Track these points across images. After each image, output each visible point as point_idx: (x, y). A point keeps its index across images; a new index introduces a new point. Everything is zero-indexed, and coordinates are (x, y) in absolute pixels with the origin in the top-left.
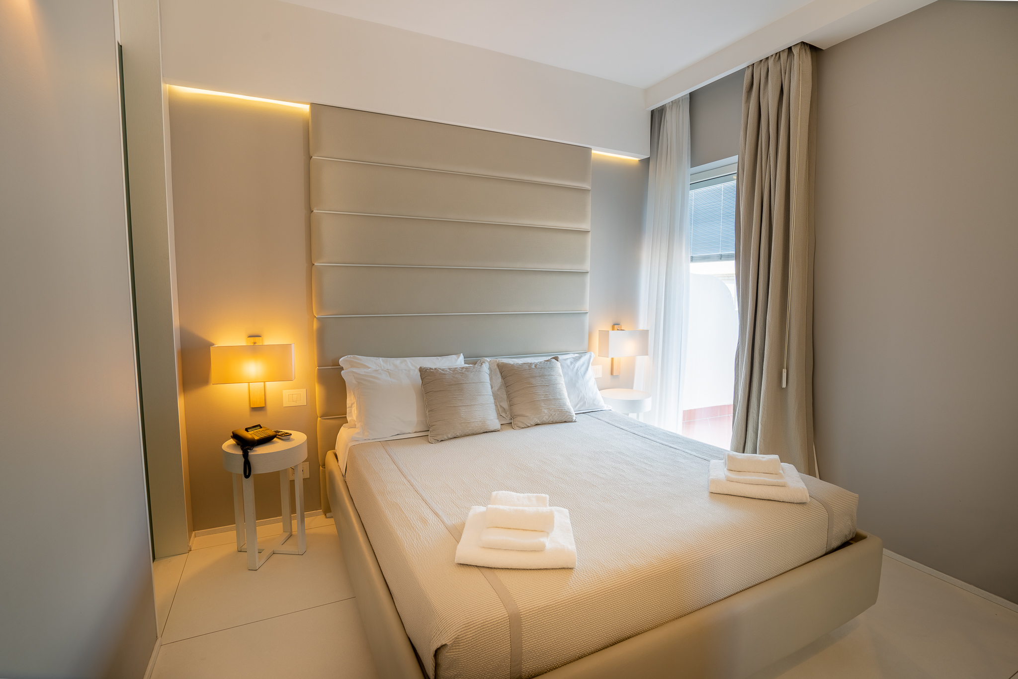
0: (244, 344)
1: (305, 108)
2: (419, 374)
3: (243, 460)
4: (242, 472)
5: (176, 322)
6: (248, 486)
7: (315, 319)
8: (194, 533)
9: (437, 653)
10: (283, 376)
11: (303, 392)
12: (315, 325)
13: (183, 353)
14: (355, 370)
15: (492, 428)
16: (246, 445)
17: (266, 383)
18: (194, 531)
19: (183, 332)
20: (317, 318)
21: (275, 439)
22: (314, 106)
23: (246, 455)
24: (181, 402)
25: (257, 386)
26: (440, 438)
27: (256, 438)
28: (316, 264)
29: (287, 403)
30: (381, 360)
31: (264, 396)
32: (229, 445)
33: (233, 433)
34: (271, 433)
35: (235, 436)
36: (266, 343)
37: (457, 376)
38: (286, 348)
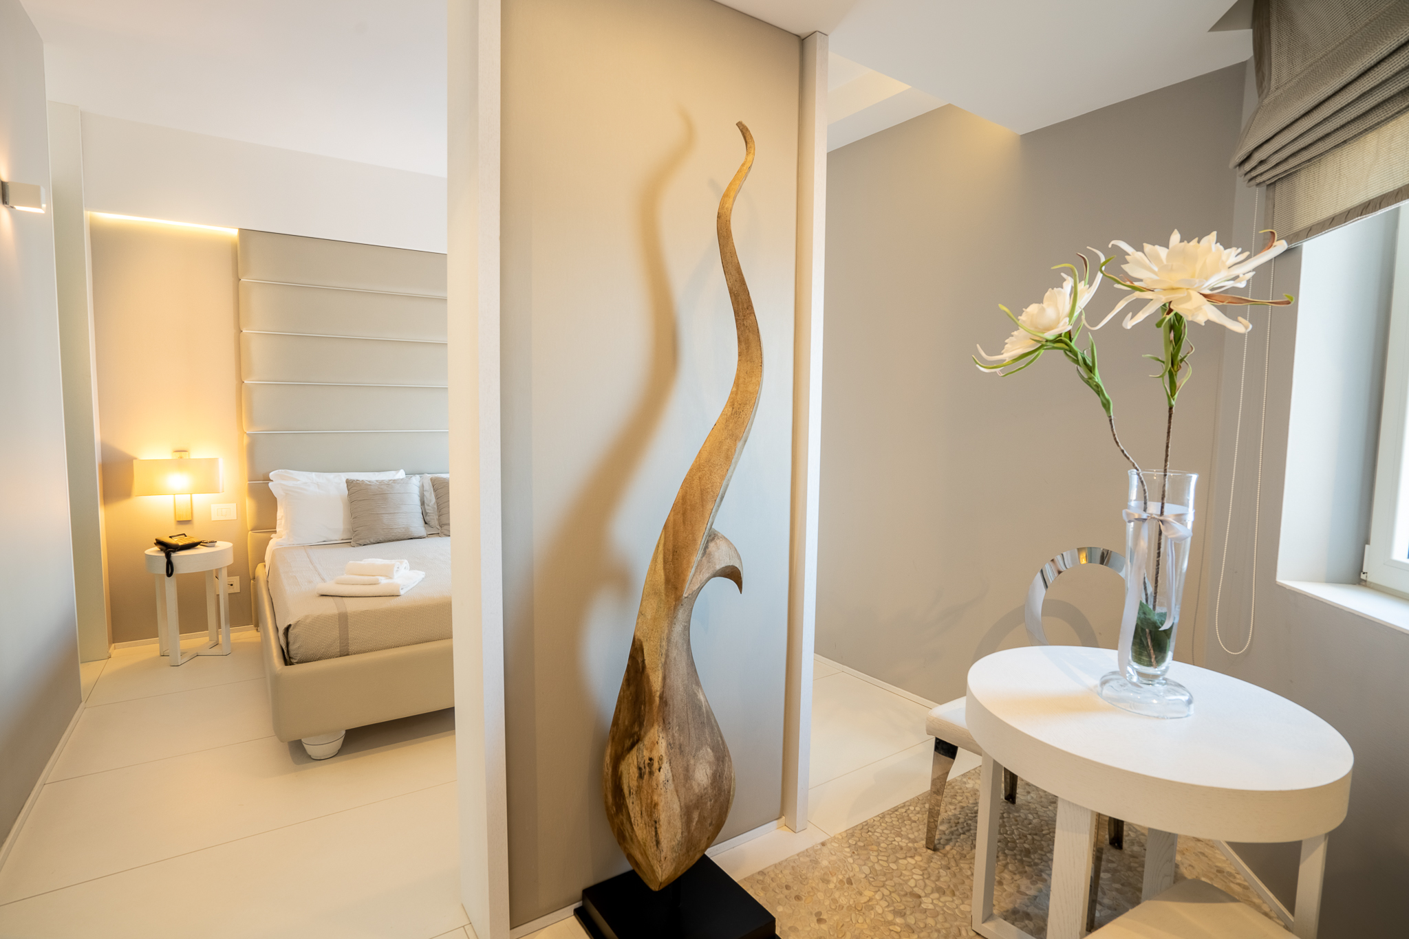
0: (170, 458)
1: (234, 233)
2: (346, 485)
3: (166, 560)
4: (165, 573)
5: (97, 437)
6: (171, 585)
7: (245, 435)
8: (113, 645)
9: (287, 629)
10: (209, 487)
11: (233, 507)
12: (246, 440)
13: (105, 467)
14: (283, 482)
15: (416, 535)
16: (167, 549)
17: (193, 495)
18: (114, 643)
19: (104, 447)
20: (247, 434)
21: (199, 546)
22: (243, 232)
23: (168, 556)
24: (101, 513)
25: (183, 500)
26: (360, 542)
27: (180, 544)
28: (245, 382)
29: (214, 517)
30: (313, 475)
31: (190, 507)
32: (154, 551)
33: (156, 540)
34: (196, 540)
35: (159, 543)
36: (193, 457)
37: (382, 487)
38: (212, 462)
